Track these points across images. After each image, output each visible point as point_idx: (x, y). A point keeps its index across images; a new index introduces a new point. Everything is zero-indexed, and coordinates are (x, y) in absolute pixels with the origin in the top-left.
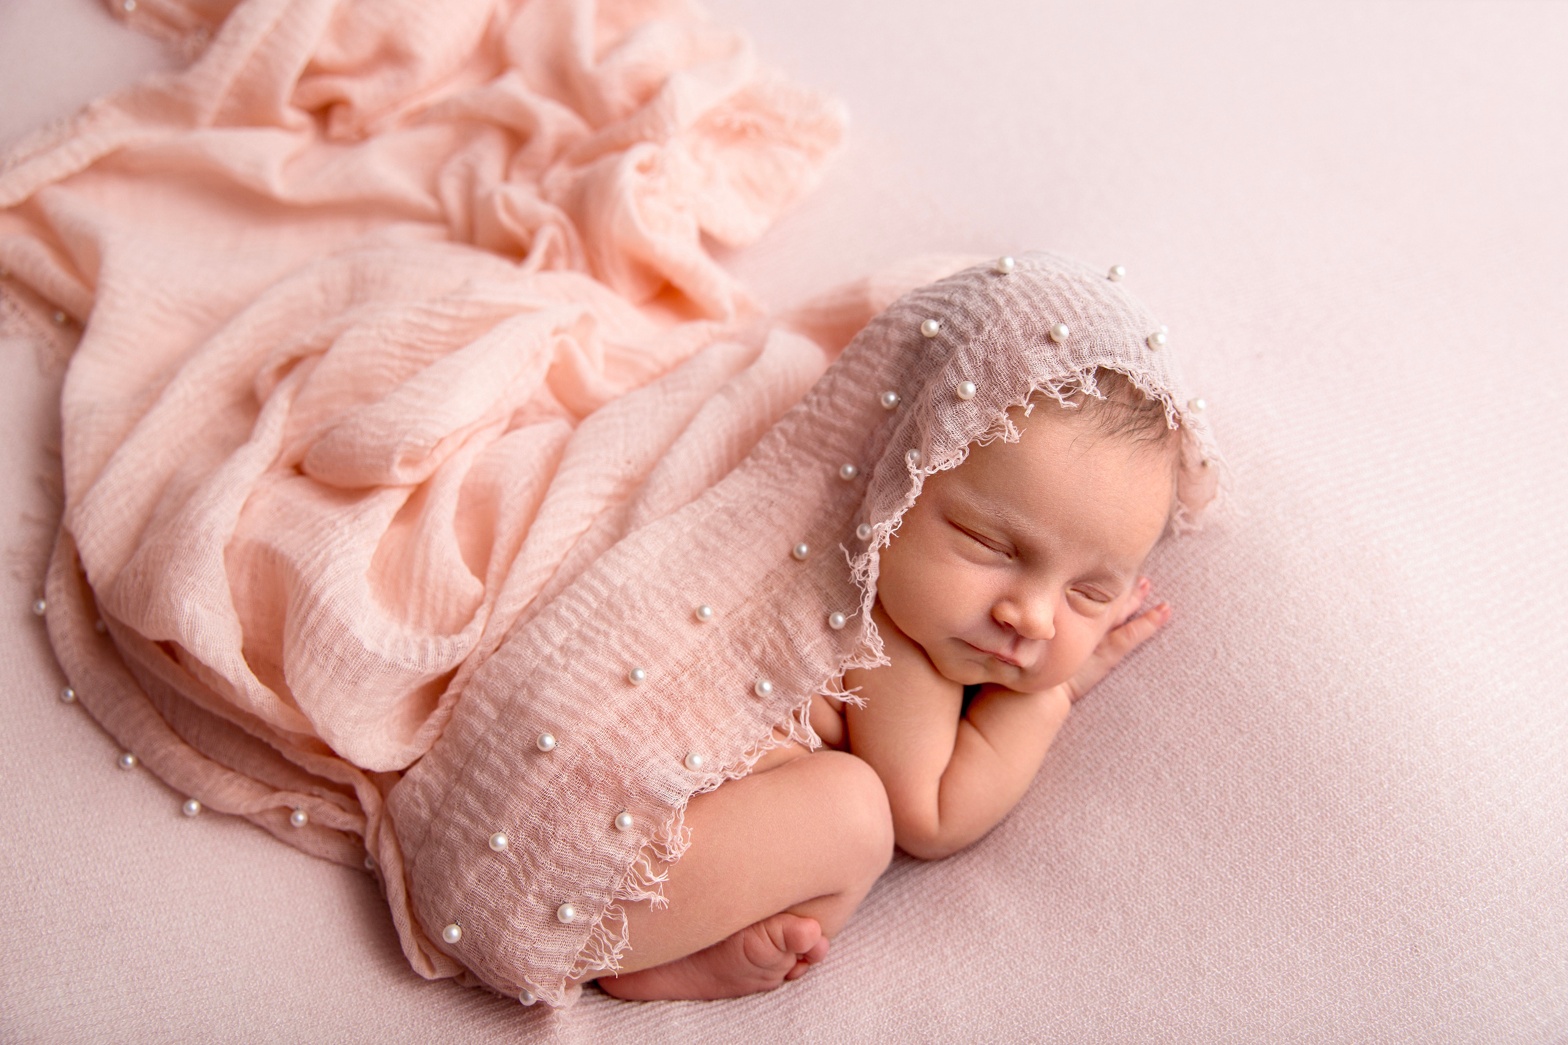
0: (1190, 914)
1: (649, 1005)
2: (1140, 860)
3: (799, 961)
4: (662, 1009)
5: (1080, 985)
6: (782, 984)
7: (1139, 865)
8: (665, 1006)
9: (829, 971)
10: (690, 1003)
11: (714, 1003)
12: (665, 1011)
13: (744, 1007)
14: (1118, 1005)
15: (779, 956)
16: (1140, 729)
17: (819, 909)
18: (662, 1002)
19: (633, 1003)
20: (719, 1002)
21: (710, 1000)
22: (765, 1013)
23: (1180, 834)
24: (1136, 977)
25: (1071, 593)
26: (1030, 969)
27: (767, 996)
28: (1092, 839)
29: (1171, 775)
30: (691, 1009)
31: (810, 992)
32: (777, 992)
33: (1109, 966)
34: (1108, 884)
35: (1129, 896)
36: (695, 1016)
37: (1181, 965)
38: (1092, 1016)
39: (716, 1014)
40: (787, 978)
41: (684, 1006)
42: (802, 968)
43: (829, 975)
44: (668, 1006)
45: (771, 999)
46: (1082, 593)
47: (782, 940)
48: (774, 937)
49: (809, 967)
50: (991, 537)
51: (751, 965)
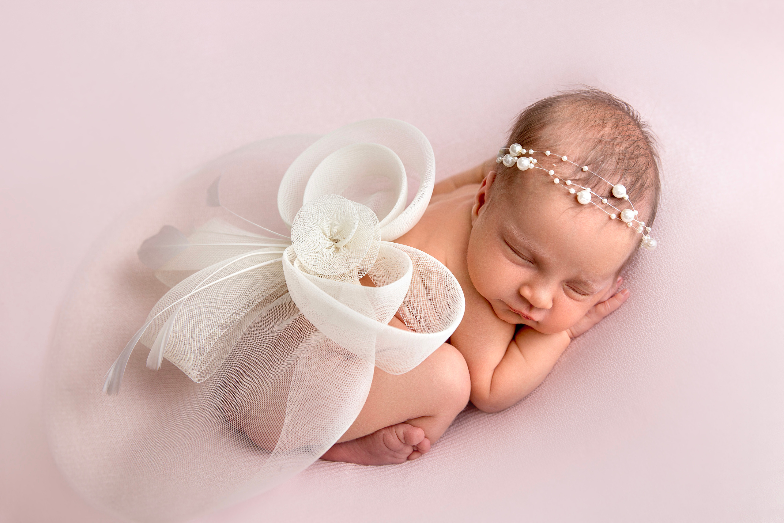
1: (336, 463)
3: (414, 451)
4: (342, 465)
6: (405, 461)
8: (343, 464)
9: (431, 457)
10: (357, 465)
11: (369, 466)
12: (343, 466)
13: (383, 470)
15: (402, 446)
17: (424, 422)
18: (343, 462)
19: (328, 461)
20: (371, 466)
21: (367, 465)
22: (393, 473)
25: (566, 287)
27: (396, 466)
30: (356, 467)
31: (418, 466)
32: (402, 464)
36: (357, 470)
39: (368, 471)
40: (408, 459)
41: (353, 465)
42: (416, 455)
43: (430, 459)
44: (345, 465)
45: (398, 468)
46: (571, 288)
47: (403, 437)
48: (399, 435)
49: (421, 455)
50: (522, 253)
51: (386, 449)
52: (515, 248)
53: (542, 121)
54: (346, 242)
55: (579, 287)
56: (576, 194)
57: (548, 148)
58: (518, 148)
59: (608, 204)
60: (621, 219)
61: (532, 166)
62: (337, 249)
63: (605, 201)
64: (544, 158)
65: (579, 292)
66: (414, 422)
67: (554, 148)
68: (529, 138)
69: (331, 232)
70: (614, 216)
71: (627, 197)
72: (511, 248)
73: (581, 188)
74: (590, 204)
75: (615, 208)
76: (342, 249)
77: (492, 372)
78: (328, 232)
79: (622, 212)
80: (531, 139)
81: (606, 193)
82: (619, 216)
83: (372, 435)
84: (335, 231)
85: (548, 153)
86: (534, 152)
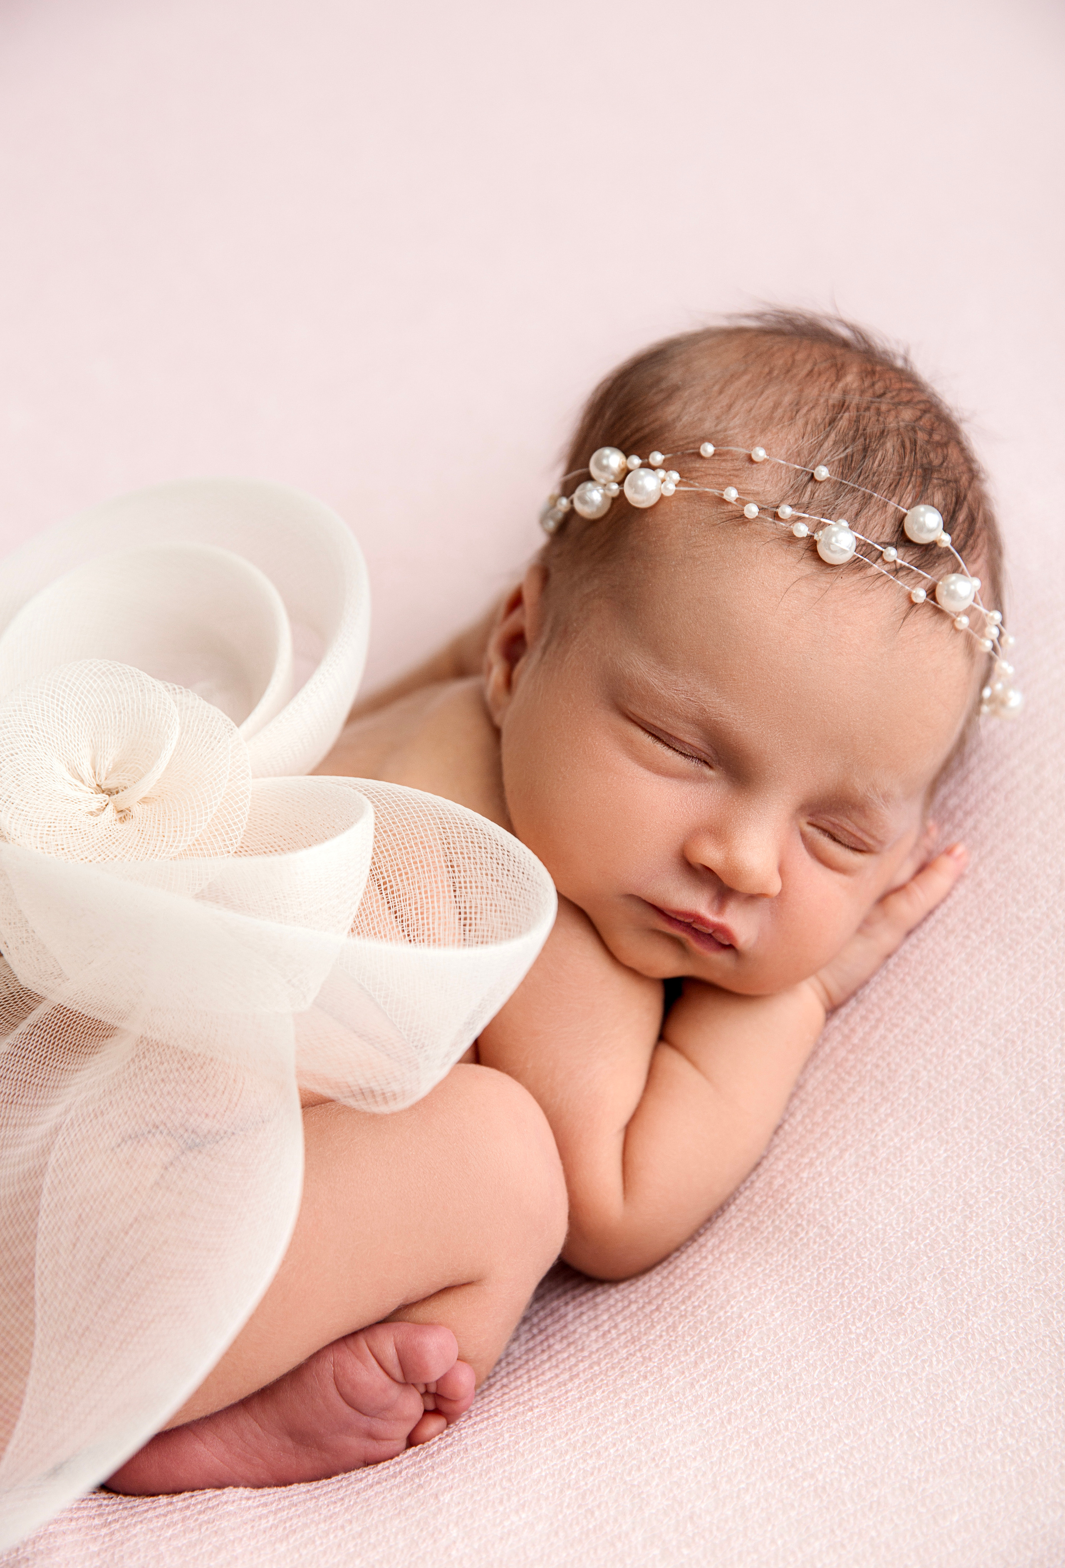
0: (1047, 1273)
2: (966, 1203)
3: (428, 1408)
5: (879, 1394)
6: (404, 1450)
7: (963, 1210)
13: (344, 1483)
14: (940, 1415)
15: (395, 1392)
16: (954, 1009)
23: (1025, 1158)
24: (967, 1372)
25: (809, 830)
26: (801, 1379)
28: (890, 1181)
29: (1006, 1073)
33: (924, 1361)
34: (917, 1244)
35: (951, 1258)
37: (1038, 1349)
38: (901, 1435)
40: (412, 1441)
42: (434, 1425)
46: (825, 831)
47: (395, 1360)
48: (382, 1357)
49: (448, 1424)
50: (681, 736)
51: (348, 1410)
52: (658, 724)
53: (664, 385)
54: (146, 787)
55: (844, 825)
56: (812, 537)
57: (704, 439)
58: (613, 459)
59: (899, 561)
60: (937, 603)
61: (670, 488)
62: (123, 814)
63: (892, 553)
64: (698, 464)
65: (846, 841)
66: (420, 1313)
67: (720, 436)
68: (638, 430)
69: (94, 768)
70: (920, 595)
71: (946, 540)
72: (644, 729)
73: (820, 522)
74: (855, 561)
75: (920, 572)
76: (137, 810)
77: (620, 1138)
78: (86, 771)
79: (940, 583)
80: (647, 430)
81: (888, 534)
82: (932, 593)
83: (296, 1374)
84: (107, 763)
85: (708, 449)
86: (663, 457)
